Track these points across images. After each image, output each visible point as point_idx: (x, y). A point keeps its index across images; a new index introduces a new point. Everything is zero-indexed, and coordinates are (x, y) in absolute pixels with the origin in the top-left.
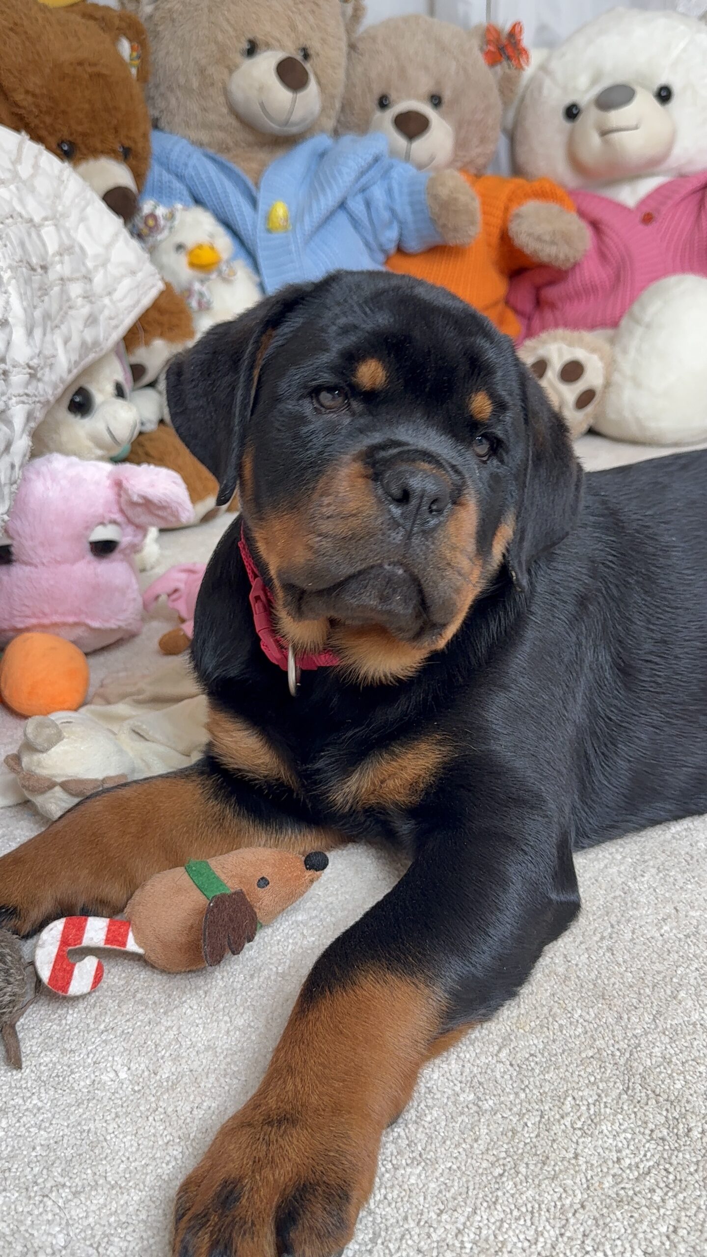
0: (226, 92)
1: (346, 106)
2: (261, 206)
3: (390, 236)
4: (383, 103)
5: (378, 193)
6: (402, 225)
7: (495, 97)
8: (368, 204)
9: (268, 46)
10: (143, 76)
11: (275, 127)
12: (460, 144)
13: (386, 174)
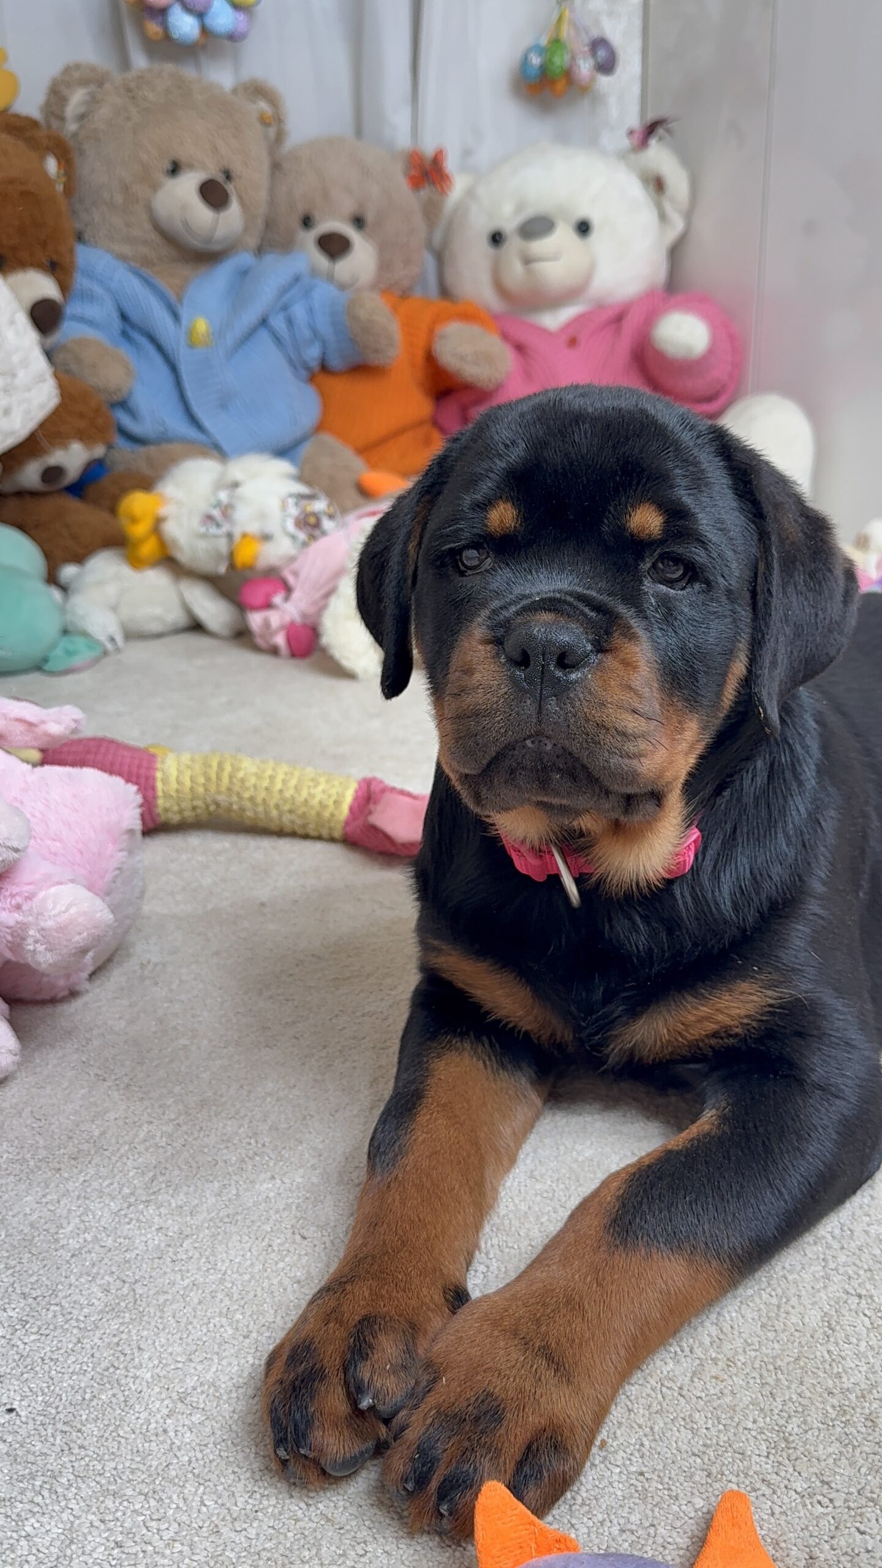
0: (149, 209)
1: (270, 224)
2: (184, 322)
3: (313, 354)
4: (307, 222)
5: (299, 311)
6: (324, 343)
7: (418, 220)
8: (290, 322)
9: (191, 167)
10: (69, 191)
11: (196, 244)
12: (384, 265)
13: (307, 293)
